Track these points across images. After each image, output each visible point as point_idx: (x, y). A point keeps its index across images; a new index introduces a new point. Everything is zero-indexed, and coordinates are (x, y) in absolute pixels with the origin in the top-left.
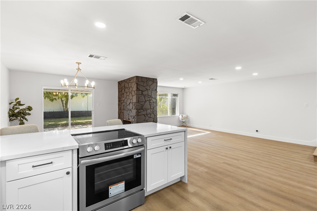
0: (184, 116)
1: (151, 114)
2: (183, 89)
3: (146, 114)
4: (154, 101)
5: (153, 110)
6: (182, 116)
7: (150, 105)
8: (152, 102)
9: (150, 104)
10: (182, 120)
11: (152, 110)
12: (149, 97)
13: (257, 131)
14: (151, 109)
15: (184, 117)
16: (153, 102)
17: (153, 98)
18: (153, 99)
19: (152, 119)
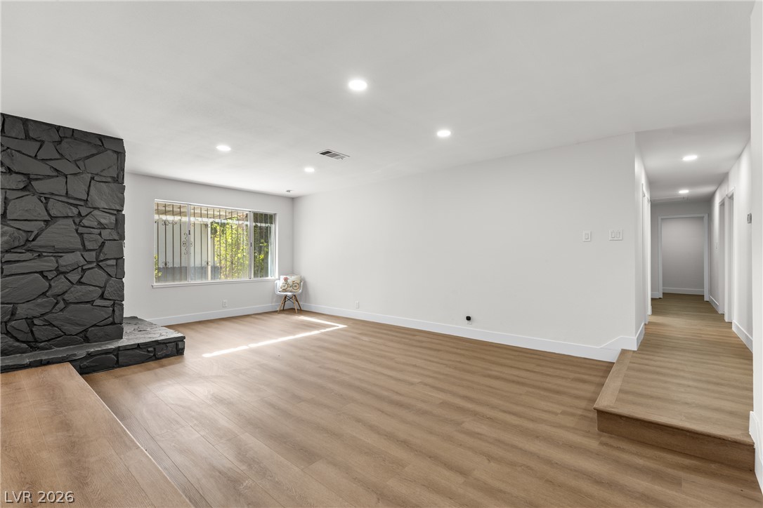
0: (291, 279)
1: (84, 271)
2: (293, 200)
3: (57, 269)
4: (103, 221)
5: (97, 256)
6: (286, 280)
7: (81, 235)
8: (95, 224)
9: (81, 230)
10: (285, 290)
11: (91, 256)
12: (76, 206)
13: (469, 318)
14: (85, 249)
15: (291, 284)
16: (100, 223)
17: (98, 209)
18: (96, 212)
19: (92, 288)
